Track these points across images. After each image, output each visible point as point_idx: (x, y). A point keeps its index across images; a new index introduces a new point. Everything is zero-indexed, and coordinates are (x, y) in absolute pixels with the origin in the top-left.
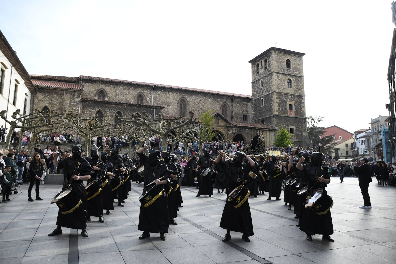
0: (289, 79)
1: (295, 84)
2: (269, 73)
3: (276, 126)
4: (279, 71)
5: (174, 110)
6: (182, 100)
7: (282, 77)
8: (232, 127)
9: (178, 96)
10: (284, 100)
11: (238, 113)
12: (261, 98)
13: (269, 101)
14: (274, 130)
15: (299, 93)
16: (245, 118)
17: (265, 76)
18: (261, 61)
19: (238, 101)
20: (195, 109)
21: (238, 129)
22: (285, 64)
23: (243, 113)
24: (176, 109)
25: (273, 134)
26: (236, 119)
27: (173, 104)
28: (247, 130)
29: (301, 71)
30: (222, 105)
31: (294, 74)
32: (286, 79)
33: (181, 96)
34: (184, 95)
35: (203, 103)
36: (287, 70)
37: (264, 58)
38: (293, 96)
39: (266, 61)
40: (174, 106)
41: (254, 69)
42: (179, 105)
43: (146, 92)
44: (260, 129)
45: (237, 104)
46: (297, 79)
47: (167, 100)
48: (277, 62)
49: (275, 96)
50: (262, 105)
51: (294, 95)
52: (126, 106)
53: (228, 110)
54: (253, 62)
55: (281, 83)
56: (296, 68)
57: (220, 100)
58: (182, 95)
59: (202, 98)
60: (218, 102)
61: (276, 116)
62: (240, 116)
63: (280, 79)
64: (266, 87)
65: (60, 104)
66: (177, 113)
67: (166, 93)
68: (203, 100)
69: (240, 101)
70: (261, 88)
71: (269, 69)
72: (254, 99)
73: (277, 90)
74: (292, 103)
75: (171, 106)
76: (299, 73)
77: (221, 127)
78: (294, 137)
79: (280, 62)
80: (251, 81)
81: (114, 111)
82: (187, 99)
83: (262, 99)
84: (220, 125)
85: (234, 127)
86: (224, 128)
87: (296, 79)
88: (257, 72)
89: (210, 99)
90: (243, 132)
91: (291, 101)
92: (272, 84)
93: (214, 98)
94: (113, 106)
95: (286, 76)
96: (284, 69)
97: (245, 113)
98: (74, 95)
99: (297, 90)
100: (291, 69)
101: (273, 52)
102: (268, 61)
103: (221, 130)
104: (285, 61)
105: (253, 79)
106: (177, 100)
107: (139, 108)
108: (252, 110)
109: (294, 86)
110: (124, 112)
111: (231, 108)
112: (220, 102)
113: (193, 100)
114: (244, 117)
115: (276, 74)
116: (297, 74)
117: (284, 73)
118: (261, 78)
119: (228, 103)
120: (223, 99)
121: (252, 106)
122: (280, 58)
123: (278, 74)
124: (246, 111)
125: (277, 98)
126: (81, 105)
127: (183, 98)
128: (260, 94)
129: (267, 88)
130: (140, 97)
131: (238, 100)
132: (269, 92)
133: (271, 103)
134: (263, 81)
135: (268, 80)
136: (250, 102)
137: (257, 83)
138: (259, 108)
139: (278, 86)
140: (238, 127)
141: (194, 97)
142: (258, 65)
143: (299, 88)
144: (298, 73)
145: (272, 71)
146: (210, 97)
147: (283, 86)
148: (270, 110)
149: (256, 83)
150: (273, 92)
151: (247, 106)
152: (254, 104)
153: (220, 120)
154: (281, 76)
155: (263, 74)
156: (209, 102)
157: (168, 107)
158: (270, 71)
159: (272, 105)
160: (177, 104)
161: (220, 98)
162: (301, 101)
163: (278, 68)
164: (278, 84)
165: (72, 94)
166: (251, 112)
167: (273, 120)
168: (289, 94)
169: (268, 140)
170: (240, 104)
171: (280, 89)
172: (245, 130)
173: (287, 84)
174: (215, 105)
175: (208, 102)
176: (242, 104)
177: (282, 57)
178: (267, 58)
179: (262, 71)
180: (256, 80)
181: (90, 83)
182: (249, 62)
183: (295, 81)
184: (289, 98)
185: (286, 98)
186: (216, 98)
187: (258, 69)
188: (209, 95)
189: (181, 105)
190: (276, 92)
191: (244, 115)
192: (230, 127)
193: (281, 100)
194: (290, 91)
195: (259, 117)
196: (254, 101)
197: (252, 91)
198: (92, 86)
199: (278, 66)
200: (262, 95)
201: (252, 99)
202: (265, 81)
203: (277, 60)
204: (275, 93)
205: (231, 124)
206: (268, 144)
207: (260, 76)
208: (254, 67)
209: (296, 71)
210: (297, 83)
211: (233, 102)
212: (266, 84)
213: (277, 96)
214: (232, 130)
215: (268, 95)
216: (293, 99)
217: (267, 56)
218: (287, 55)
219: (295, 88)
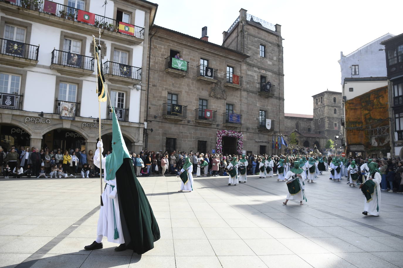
0: (335, 109)
1: (339, 112)
2: (323, 106)
3: (327, 136)
4: (329, 105)
8: (303, 137)
11: (305, 127)
12: (318, 119)
13: (323, 122)
14: (326, 138)
16: (309, 130)
17: (321, 107)
18: (319, 98)
22: (333, 100)
25: (325, 140)
26: (304, 131)
31: (338, 106)
32: (333, 109)
35: (286, 122)
36: (334, 103)
37: (320, 96)
39: (322, 98)
41: (315, 101)
44: (318, 138)
48: (328, 99)
49: (326, 120)
50: (319, 123)
51: (338, 118)
54: (314, 97)
55: (330, 111)
56: (339, 102)
61: (327, 130)
62: (306, 129)
69: (307, 120)
70: (319, 113)
71: (323, 103)
72: (314, 119)
73: (328, 116)
74: (336, 122)
78: (338, 141)
79: (330, 99)
80: (313, 108)
84: (297, 136)
86: (299, 138)
87: (339, 108)
91: (336, 121)
92: (325, 112)
93: (291, 119)
96: (332, 103)
97: (309, 127)
100: (336, 103)
101: (326, 94)
102: (323, 98)
103: (297, 139)
112: (295, 122)
115: (327, 107)
117: (332, 106)
118: (319, 108)
119: (300, 122)
120: (297, 120)
121: (314, 123)
122: (330, 98)
123: (328, 107)
124: (310, 126)
125: (328, 120)
129: (322, 114)
131: (305, 120)
132: (323, 116)
135: (323, 110)
136: (312, 121)
137: (316, 110)
138: (317, 125)
140: (306, 137)
142: (317, 100)
145: (325, 104)
146: (289, 119)
147: (331, 113)
148: (324, 126)
150: (325, 117)
151: (311, 123)
153: (297, 134)
154: (330, 108)
159: (325, 124)
161: (295, 120)
164: (328, 112)
166: (313, 126)
167: (325, 133)
168: (335, 118)
169: (322, 144)
170: (306, 122)
171: (330, 115)
172: (310, 139)
173: (333, 112)
174: (292, 123)
175: (288, 122)
176: (308, 122)
177: (331, 96)
178: (322, 96)
179: (319, 103)
180: (316, 108)
182: (312, 97)
185: (333, 120)
186: (293, 119)
187: (317, 102)
188: (289, 117)
191: (309, 128)
192: (302, 137)
193: (330, 121)
194: (335, 116)
195: (317, 130)
196: (314, 121)
197: (314, 115)
199: (328, 102)
200: (319, 117)
201: (313, 119)
204: (326, 118)
205: (302, 135)
206: (322, 146)
207: (318, 106)
208: (315, 100)
209: (339, 104)
210: (339, 111)
211: (303, 121)
212: (322, 111)
213: (327, 119)
214: (303, 138)
215: (323, 118)
216: (337, 120)
217: (322, 95)
218: (334, 95)
219: (338, 114)
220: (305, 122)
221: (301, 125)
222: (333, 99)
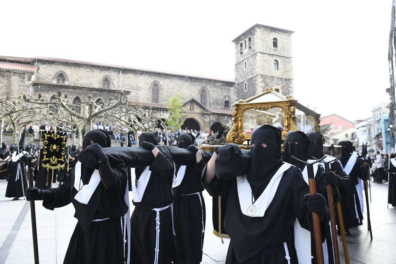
0: (276, 60)
1: (283, 66)
2: (253, 54)
4: (264, 51)
5: (146, 95)
6: (154, 84)
7: (267, 58)
8: (210, 115)
9: (150, 80)
10: (270, 83)
11: (218, 99)
12: (244, 82)
13: (253, 86)
15: (287, 76)
16: (227, 104)
17: (249, 57)
18: (245, 40)
19: (219, 86)
20: (170, 94)
21: (216, 117)
22: (271, 43)
23: (224, 98)
24: (147, 94)
26: (216, 106)
27: (144, 89)
28: (227, 117)
29: (289, 51)
30: (201, 89)
31: (282, 55)
32: (272, 60)
33: (153, 80)
34: (157, 79)
35: (179, 87)
36: (274, 50)
37: (247, 36)
38: (280, 80)
39: (250, 40)
40: (146, 91)
41: (238, 50)
42: (151, 90)
43: (113, 75)
45: (217, 89)
46: (285, 61)
47: (137, 84)
48: (263, 41)
49: (259, 80)
50: (246, 89)
51: (282, 79)
52: (86, 90)
53: (208, 96)
54: (237, 41)
55: (267, 64)
56: (284, 48)
57: (198, 85)
58: (155, 79)
59: (178, 82)
60: (196, 86)
62: (221, 102)
63: (265, 60)
64: (249, 69)
65: (6, 88)
66: (148, 99)
67: (136, 77)
68: (179, 84)
69: (221, 85)
70: (245, 70)
71: (253, 49)
72: (237, 83)
73: (262, 73)
74: (279, 87)
75: (142, 90)
76: (288, 53)
77: (196, 115)
79: (266, 40)
80: (235, 63)
81: (72, 96)
82: (160, 83)
83: (246, 84)
84: (195, 112)
85: (211, 114)
86: (200, 115)
87: (283, 60)
88: (241, 52)
89: (186, 83)
90: (222, 119)
91: (278, 84)
92: (256, 66)
93: (191, 81)
94: (70, 91)
95: (272, 57)
96: (270, 49)
97: (227, 99)
98: (24, 78)
99: (285, 73)
100: (279, 49)
101: (257, 29)
102: (252, 40)
103: (196, 118)
104: (271, 40)
105: (237, 60)
106: (149, 84)
107: (101, 93)
108: (235, 95)
109: (282, 68)
110: (84, 97)
111: (210, 93)
112: (198, 87)
113: (167, 84)
114: (225, 103)
115: (261, 55)
116: (285, 55)
117: (270, 53)
118: (245, 60)
119: (208, 88)
120: (202, 83)
121: (235, 91)
122: (265, 37)
123: (263, 55)
124: (228, 96)
125: (262, 82)
126: (33, 89)
127: (156, 82)
128: (243, 77)
129: (251, 70)
130: (106, 80)
131: (219, 84)
132: (253, 75)
133: (255, 88)
134: (246, 62)
135: (252, 61)
136: (232, 87)
137: (241, 65)
138: (242, 93)
139: (263, 68)
140: (216, 115)
141: (168, 80)
142: (241, 45)
143: (288, 70)
144: (286, 53)
145: (256, 51)
146: (187, 81)
147: (268, 68)
149: (239, 65)
150: (257, 75)
151: (230, 91)
152: (237, 88)
153: (196, 107)
154: (266, 56)
155: (246, 55)
156: (186, 86)
157: (138, 92)
158: (254, 51)
159: (256, 90)
160: (148, 89)
161: (198, 82)
162: (290, 85)
163: (264, 48)
164: (263, 66)
165: (22, 76)
166: (234, 98)
168: (276, 77)
170: (221, 89)
171: (265, 72)
172: (224, 118)
173: (273, 66)
174: (192, 90)
175: (184, 86)
176: (224, 89)
177: (268, 35)
178: (251, 36)
179: (245, 51)
180: (239, 62)
181: (47, 64)
182: (233, 41)
183: (283, 62)
184: (275, 82)
185: (272, 82)
186: (194, 82)
187: (241, 49)
188: (185, 78)
189: (153, 89)
190: (261, 75)
191: (225, 101)
192: (206, 114)
193: (267, 84)
194: (277, 74)
196: (236, 86)
197: (236, 74)
198: (49, 68)
199: (263, 45)
200: (245, 78)
201: (235, 83)
202: (249, 63)
203: (262, 39)
204: (259, 76)
205: (207, 111)
207: (243, 57)
208: (238, 47)
209: (284, 51)
210: (285, 65)
211: (214, 87)
212: (250, 65)
213: (261, 80)
214: (210, 117)
215: (252, 78)
216: (280, 83)
217: (251, 34)
218: (274, 33)
219: (283, 70)
220: (219, 89)
221: (210, 95)
222: (272, 41)
